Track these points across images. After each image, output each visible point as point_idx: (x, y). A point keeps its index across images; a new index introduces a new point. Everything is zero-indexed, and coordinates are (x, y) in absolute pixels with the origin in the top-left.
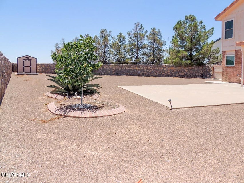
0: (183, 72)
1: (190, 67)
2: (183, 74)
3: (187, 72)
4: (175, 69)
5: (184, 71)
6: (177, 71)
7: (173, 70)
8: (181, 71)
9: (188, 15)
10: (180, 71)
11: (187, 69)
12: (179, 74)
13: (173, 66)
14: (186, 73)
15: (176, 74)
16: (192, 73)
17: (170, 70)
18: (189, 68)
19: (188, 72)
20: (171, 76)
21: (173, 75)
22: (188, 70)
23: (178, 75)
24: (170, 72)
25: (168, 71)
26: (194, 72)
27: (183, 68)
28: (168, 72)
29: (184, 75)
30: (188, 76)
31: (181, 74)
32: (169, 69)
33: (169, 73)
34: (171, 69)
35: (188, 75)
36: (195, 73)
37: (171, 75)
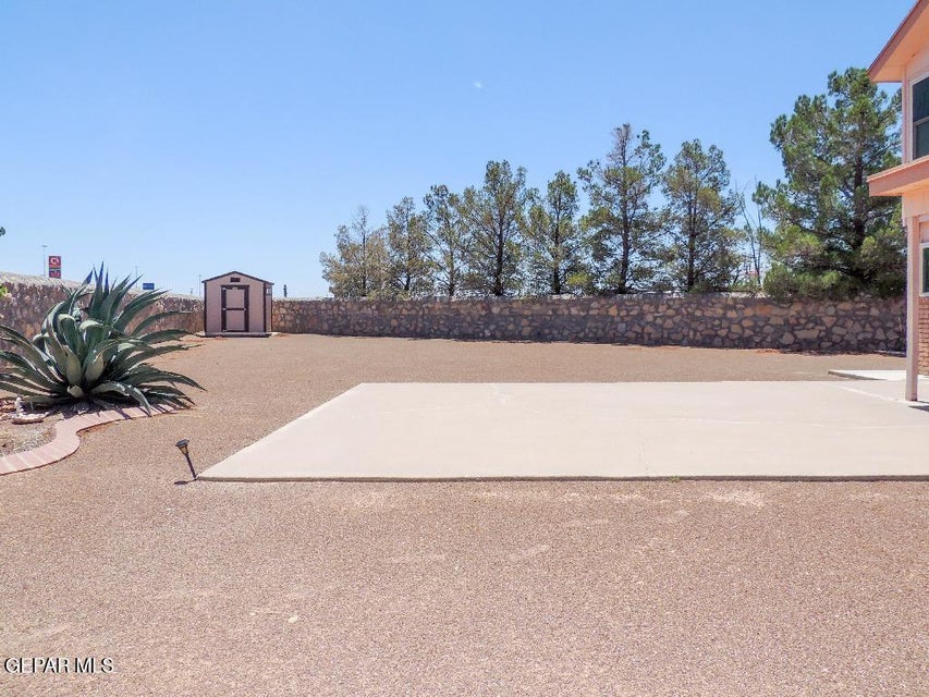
0: (811, 325)
1: (846, 301)
2: (813, 334)
3: (829, 325)
4: (777, 315)
5: (818, 322)
6: (787, 322)
7: (769, 319)
8: (803, 321)
9: (841, 73)
10: (799, 324)
11: (832, 311)
12: (795, 336)
13: (764, 302)
14: (829, 331)
15: (781, 336)
16: (858, 328)
17: (754, 316)
18: (842, 306)
19: (835, 324)
20: (759, 345)
21: (769, 339)
22: (836, 315)
23: (788, 338)
24: (753, 328)
25: (746, 323)
26: (864, 327)
27: (810, 309)
28: (743, 328)
29: (820, 339)
30: (834, 344)
31: (801, 334)
32: (749, 312)
33: (748, 333)
34: (758, 313)
35: (836, 338)
36: (868, 328)
37: (757, 340)
